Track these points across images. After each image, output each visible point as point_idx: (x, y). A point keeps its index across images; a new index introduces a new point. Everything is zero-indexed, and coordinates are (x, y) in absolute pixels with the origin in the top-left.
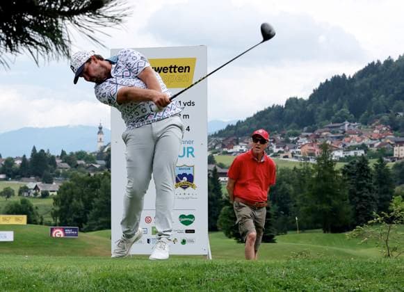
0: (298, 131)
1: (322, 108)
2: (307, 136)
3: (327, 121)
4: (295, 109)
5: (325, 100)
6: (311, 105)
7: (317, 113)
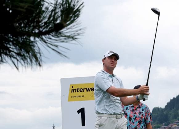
0: (160, 125)
1: (172, 112)
2: (165, 128)
3: (175, 119)
4: (157, 114)
5: (174, 108)
6: (166, 111)
7: (169, 115)
